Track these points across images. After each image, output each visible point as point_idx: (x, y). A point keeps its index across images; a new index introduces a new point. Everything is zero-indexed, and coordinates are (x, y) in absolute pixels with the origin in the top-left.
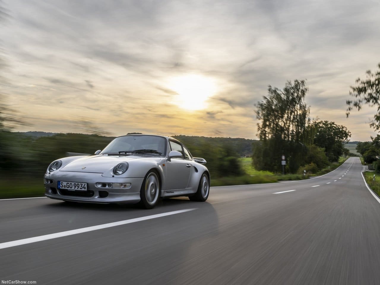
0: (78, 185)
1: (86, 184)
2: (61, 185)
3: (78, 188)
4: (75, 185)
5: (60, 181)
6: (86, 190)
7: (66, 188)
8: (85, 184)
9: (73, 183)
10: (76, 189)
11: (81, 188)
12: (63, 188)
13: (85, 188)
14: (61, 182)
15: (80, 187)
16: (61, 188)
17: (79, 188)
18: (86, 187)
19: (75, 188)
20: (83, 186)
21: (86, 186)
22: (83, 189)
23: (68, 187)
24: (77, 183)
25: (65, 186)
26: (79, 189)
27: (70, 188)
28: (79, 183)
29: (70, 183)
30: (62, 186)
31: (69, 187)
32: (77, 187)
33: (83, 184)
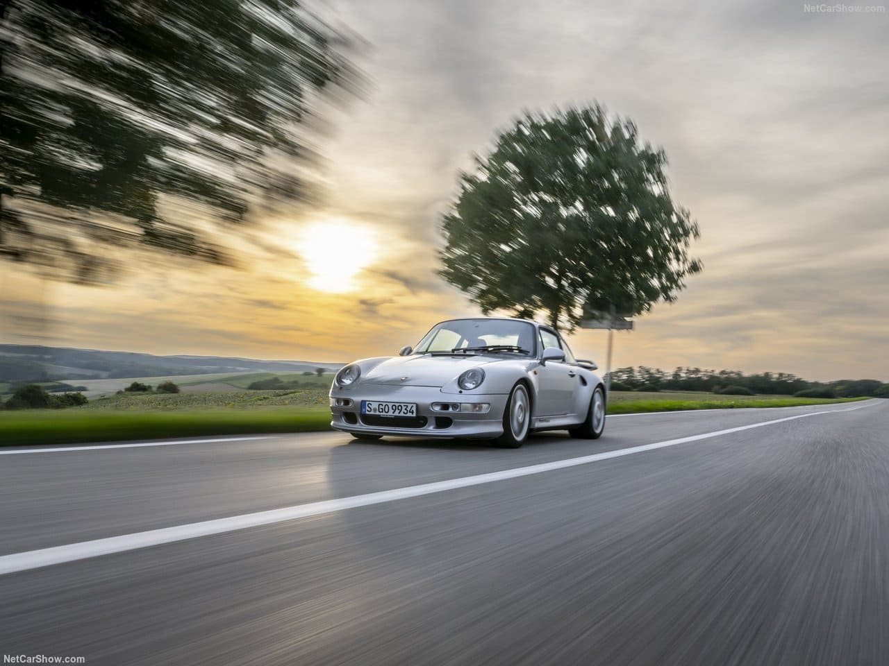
0: (400, 408)
1: (415, 406)
2: (367, 408)
3: (399, 413)
4: (394, 407)
5: (365, 401)
6: (414, 415)
7: (378, 413)
8: (412, 407)
9: (390, 405)
10: (397, 414)
11: (406, 412)
12: (372, 413)
13: (413, 412)
14: (367, 403)
15: (403, 410)
16: (367, 413)
17: (402, 412)
18: (415, 411)
19: (393, 413)
20: (408, 409)
21: (414, 409)
22: (409, 415)
23: (381, 410)
24: (397, 405)
25: (375, 410)
26: (402, 414)
27: (384, 413)
28: (402, 405)
29: (384, 404)
30: (369, 410)
31: (382, 412)
32: (397, 411)
33: (410, 406)
